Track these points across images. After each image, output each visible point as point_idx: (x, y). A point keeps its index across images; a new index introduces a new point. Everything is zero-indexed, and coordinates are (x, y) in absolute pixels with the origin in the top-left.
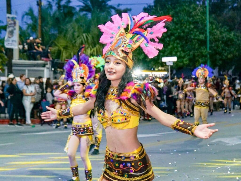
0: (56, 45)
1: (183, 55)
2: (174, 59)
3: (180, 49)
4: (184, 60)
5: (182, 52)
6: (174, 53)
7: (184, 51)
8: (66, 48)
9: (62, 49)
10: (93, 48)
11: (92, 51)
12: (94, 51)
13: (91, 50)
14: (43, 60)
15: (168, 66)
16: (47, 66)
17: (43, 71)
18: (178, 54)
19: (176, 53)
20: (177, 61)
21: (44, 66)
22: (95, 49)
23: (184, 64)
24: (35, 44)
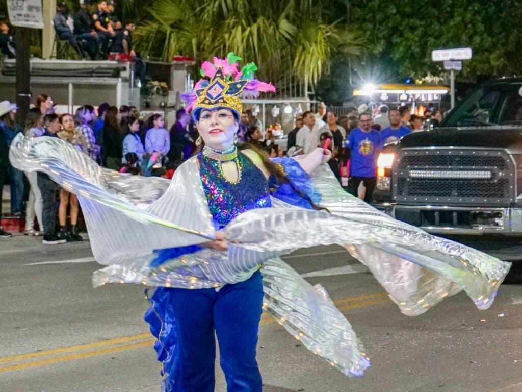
0: (152, 19)
1: (488, 42)
2: (465, 54)
3: (481, 27)
4: (493, 56)
5: (485, 35)
6: (464, 38)
7: (491, 34)
8: (177, 26)
9: (169, 30)
10: (249, 25)
11: (247, 33)
12: (251, 33)
13: (243, 30)
14: (113, 59)
15: (449, 72)
16: (124, 74)
17: (114, 87)
18: (477, 39)
19: (471, 37)
20: (472, 60)
21: (116, 73)
22: (254, 28)
23: (492, 68)
24: (95, 17)
